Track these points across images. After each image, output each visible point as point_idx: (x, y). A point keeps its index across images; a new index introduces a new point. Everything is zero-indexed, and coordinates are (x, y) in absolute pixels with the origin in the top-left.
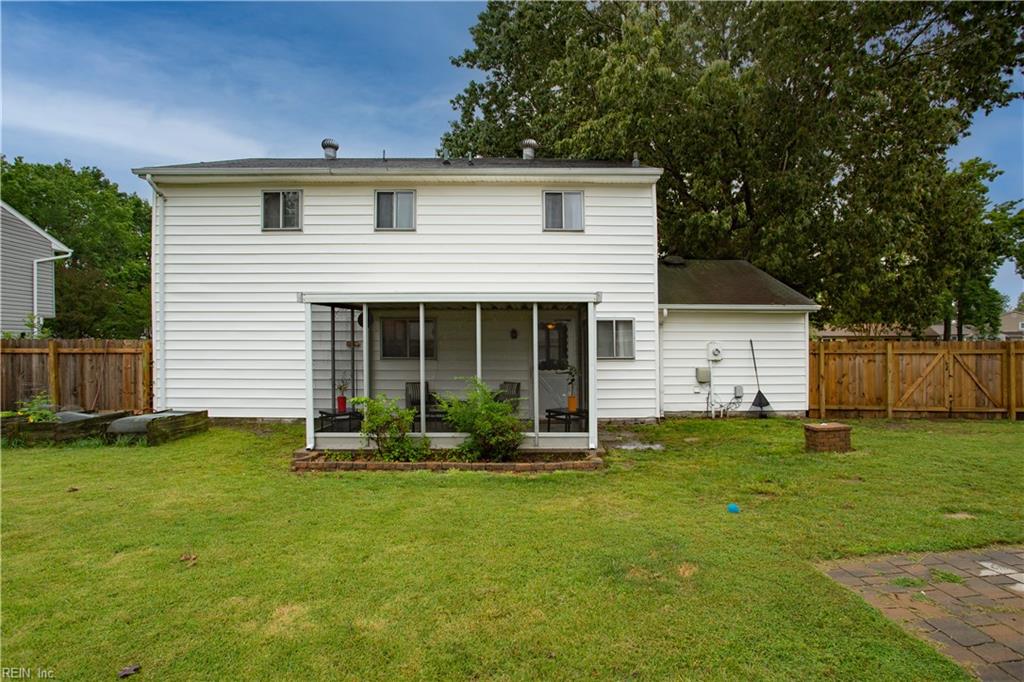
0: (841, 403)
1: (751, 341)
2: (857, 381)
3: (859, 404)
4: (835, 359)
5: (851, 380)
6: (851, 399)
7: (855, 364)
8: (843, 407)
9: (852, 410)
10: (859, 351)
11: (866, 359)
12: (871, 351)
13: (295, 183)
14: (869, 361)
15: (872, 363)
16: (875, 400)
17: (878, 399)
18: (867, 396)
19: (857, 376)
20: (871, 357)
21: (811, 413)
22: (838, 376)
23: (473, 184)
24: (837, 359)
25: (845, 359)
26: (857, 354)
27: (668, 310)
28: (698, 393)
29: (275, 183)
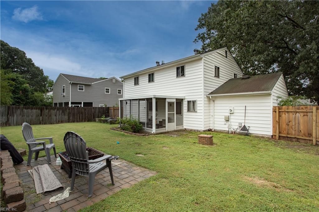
0: (288, 134)
1: (246, 106)
2: (297, 125)
3: (298, 135)
4: (285, 114)
5: (294, 124)
6: (293, 132)
7: (295, 117)
8: (289, 136)
9: (294, 138)
10: (297, 111)
11: (302, 114)
12: (305, 110)
13: (137, 75)
14: (304, 115)
15: (306, 117)
16: (307, 135)
17: (308, 134)
18: (302, 132)
19: (297, 122)
20: (305, 114)
21: (273, 136)
22: (287, 121)
23: (163, 69)
24: (286, 114)
25: (291, 114)
26: (297, 112)
27: (211, 96)
28: (226, 124)
29: (135, 76)
